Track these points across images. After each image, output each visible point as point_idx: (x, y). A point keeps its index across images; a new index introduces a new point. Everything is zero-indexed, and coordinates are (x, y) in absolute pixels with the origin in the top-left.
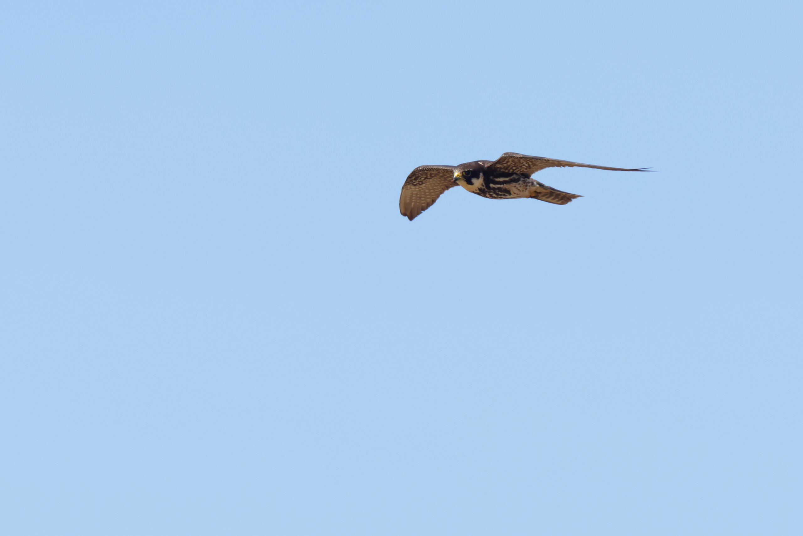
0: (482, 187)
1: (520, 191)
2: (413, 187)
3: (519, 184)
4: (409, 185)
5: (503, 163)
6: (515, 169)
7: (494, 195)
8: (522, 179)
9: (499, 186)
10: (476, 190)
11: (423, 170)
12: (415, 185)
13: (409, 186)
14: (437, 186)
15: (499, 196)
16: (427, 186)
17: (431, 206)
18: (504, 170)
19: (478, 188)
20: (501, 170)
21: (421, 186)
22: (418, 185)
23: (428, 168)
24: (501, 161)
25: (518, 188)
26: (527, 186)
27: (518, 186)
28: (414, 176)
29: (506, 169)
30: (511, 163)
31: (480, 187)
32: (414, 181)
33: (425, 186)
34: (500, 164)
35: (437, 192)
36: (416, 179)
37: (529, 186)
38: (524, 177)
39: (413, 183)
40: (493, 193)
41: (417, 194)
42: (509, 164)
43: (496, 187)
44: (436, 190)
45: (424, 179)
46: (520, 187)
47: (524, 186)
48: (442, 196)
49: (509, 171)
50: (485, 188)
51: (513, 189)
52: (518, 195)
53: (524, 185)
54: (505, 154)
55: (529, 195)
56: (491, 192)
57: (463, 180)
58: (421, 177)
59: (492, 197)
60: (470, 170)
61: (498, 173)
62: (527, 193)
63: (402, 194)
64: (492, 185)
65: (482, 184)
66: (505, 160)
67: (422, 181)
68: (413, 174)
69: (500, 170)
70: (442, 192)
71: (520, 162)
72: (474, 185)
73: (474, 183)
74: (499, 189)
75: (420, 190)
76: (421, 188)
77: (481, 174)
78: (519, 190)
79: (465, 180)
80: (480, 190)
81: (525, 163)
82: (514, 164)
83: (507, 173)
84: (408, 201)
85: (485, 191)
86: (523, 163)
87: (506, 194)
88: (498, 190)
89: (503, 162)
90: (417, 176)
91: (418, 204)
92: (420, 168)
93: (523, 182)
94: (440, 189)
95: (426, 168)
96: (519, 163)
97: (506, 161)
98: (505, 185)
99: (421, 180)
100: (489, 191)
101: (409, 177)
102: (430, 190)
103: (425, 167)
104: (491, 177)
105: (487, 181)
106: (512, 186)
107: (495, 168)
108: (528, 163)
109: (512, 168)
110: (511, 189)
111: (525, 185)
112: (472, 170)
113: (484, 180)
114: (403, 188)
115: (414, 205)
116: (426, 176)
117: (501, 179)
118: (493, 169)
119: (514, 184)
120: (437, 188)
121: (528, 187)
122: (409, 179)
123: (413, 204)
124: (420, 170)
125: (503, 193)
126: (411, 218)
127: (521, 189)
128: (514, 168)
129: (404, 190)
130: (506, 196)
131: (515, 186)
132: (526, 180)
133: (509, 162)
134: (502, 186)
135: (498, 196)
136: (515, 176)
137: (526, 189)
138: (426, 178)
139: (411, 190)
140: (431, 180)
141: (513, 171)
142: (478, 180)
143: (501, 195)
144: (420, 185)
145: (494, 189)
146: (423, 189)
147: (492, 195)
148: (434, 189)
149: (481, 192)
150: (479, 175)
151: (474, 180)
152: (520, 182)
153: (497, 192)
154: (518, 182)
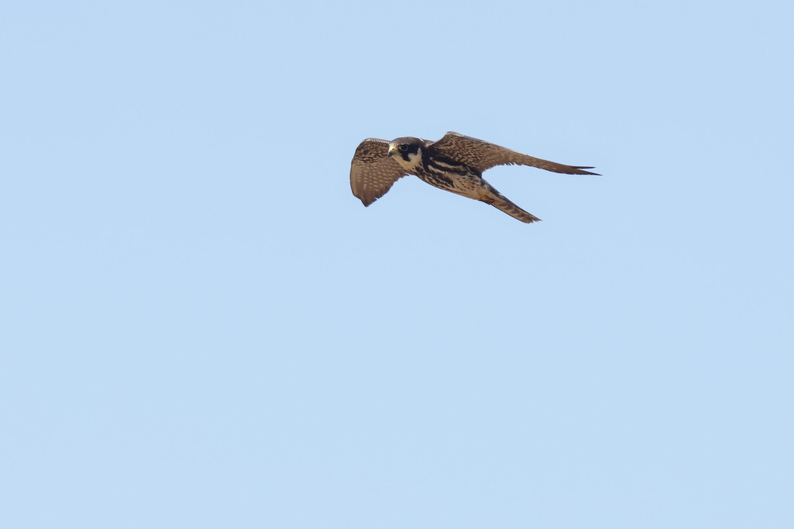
0: (420, 166)
1: (465, 187)
2: (362, 162)
3: (464, 178)
4: (358, 159)
5: (446, 144)
6: (462, 158)
7: (434, 181)
8: (469, 174)
9: (439, 171)
10: (413, 168)
11: (371, 142)
12: (365, 161)
13: (358, 161)
14: (389, 169)
15: (440, 184)
16: (378, 166)
17: (385, 194)
18: (448, 155)
19: (415, 166)
20: (446, 155)
21: (372, 165)
22: (369, 162)
23: (376, 141)
24: (444, 141)
25: (461, 182)
26: (473, 184)
27: (462, 180)
28: (363, 149)
29: (452, 154)
30: (455, 147)
31: (418, 165)
32: (363, 156)
33: (376, 166)
34: (443, 145)
35: (390, 177)
36: (365, 152)
37: (478, 185)
38: (473, 173)
39: (362, 158)
40: (433, 178)
41: (368, 173)
42: (452, 146)
43: (436, 172)
44: (389, 175)
45: (375, 156)
46: (465, 182)
47: (469, 182)
48: (395, 183)
49: (454, 158)
50: (423, 168)
51: (455, 181)
52: (463, 192)
53: (469, 180)
54: (449, 132)
55: (479, 197)
56: (430, 176)
57: (399, 154)
58: (371, 151)
59: (430, 182)
60: (406, 144)
61: (440, 156)
62: (475, 192)
63: (352, 169)
64: (430, 167)
65: (420, 162)
66: (448, 140)
67: (372, 158)
68: (362, 146)
69: (443, 154)
70: (396, 180)
71: (465, 148)
72: (411, 162)
73: (411, 158)
74: (439, 174)
75: (371, 170)
76: (372, 167)
77: (419, 150)
78: (463, 185)
79: (401, 155)
80: (417, 169)
81: (470, 152)
82: (458, 148)
83: (452, 159)
84: (359, 181)
85: (423, 172)
86: (468, 150)
87: (448, 184)
88: (438, 176)
89: (446, 142)
90: (366, 149)
91: (371, 187)
92: (369, 140)
93: (469, 177)
94: (393, 174)
95: (374, 141)
96: (463, 149)
97: (449, 142)
98: (447, 173)
99: (371, 156)
100: (428, 174)
101: (358, 149)
102: (382, 172)
103: (374, 139)
104: (431, 158)
105: (426, 161)
106: (455, 178)
107: (438, 149)
108: (474, 151)
109: (457, 156)
110: (453, 181)
111: (472, 181)
112: (409, 144)
113: (423, 158)
114: (352, 163)
115: (367, 187)
116: (376, 152)
117: (443, 165)
118: (436, 150)
119: (457, 176)
120: (389, 171)
121: (475, 186)
122: (358, 152)
123: (365, 185)
124: (368, 142)
125: (444, 182)
126: (366, 203)
127: (466, 184)
128: (460, 156)
129: (353, 165)
130: (449, 186)
131: (459, 179)
132: (475, 177)
133: (452, 144)
134: (443, 172)
135: (438, 183)
136: (461, 167)
137: (473, 187)
138: (377, 155)
139: (361, 166)
140: (382, 159)
141: (459, 160)
142: (416, 156)
143: (442, 183)
144: (371, 162)
145: (433, 173)
146: (374, 169)
147: (432, 180)
148: (387, 173)
149: (419, 173)
150: (417, 150)
151: (411, 156)
152: (466, 177)
153: (437, 178)
154: (464, 175)
